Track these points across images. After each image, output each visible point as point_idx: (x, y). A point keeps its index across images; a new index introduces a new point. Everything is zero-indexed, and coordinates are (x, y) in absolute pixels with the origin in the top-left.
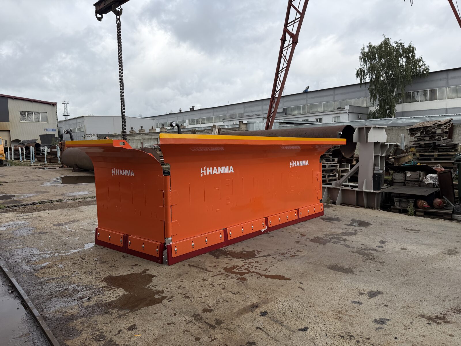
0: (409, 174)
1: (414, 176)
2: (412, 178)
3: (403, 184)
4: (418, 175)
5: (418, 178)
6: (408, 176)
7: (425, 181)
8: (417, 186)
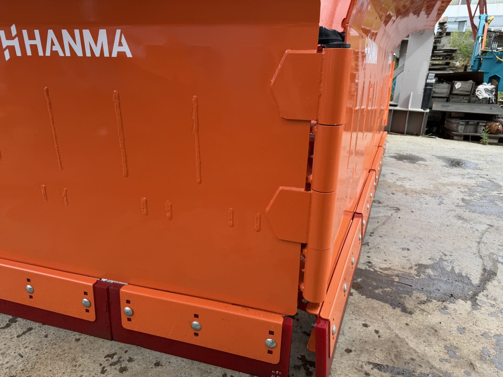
0: (458, 85)
1: (465, 88)
2: (461, 91)
3: (446, 99)
4: (471, 87)
5: (470, 91)
6: (457, 88)
7: (478, 95)
8: (467, 101)
